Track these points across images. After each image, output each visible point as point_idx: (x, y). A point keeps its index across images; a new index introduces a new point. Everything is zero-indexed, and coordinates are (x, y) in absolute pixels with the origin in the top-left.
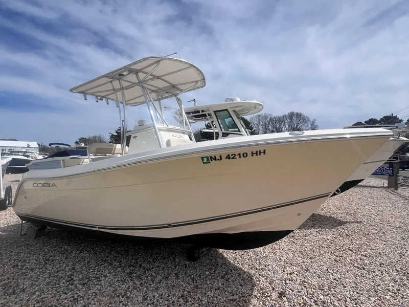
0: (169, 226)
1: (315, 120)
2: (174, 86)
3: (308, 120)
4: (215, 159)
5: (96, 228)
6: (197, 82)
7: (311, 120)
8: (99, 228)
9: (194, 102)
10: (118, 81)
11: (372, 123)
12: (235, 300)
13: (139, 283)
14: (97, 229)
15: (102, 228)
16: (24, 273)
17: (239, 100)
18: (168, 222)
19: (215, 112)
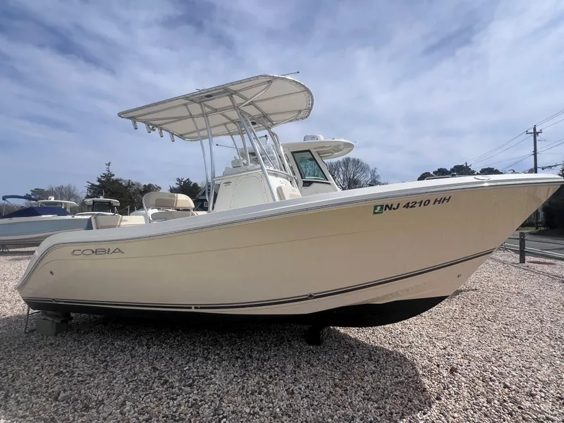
0: (311, 297)
1: (375, 169)
2: (265, 116)
3: (368, 168)
4: (390, 209)
5: (191, 308)
6: (300, 111)
7: (372, 168)
8: (196, 308)
9: (265, 139)
10: (198, 106)
11: (442, 173)
12: (402, 382)
13: (268, 377)
14: (193, 310)
15: (201, 308)
16: (83, 381)
17: (322, 138)
18: (308, 293)
19: (293, 153)
